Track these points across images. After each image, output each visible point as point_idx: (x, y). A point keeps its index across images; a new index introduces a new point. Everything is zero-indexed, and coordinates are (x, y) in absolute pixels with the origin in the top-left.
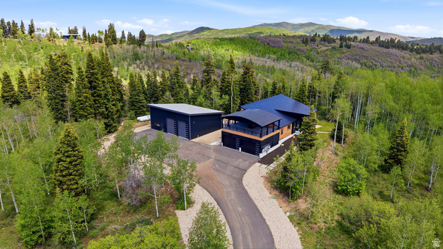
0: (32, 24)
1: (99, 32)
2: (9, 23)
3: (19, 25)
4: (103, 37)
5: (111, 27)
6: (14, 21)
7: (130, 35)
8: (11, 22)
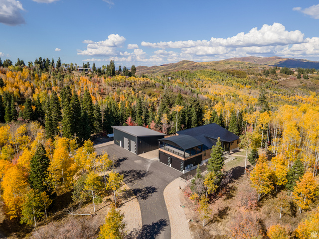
0: (60, 61)
1: (103, 66)
2: (44, 60)
3: (51, 61)
4: (106, 70)
5: (112, 63)
6: (48, 59)
7: (125, 68)
8: (46, 59)
